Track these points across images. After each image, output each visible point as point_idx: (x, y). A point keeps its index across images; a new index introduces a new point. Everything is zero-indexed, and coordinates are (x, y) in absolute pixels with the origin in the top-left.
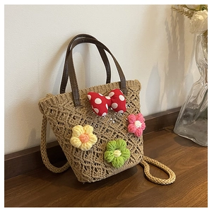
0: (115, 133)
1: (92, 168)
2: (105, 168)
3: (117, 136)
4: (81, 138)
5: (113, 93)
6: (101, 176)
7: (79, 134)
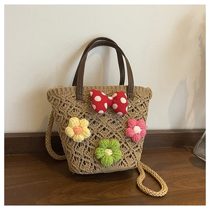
0: (111, 133)
1: (81, 160)
2: (94, 164)
3: (114, 137)
4: (75, 129)
5: (116, 95)
6: (88, 169)
7: (74, 126)
